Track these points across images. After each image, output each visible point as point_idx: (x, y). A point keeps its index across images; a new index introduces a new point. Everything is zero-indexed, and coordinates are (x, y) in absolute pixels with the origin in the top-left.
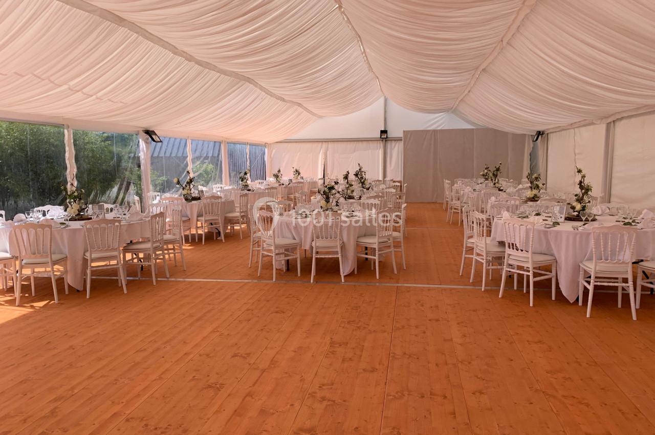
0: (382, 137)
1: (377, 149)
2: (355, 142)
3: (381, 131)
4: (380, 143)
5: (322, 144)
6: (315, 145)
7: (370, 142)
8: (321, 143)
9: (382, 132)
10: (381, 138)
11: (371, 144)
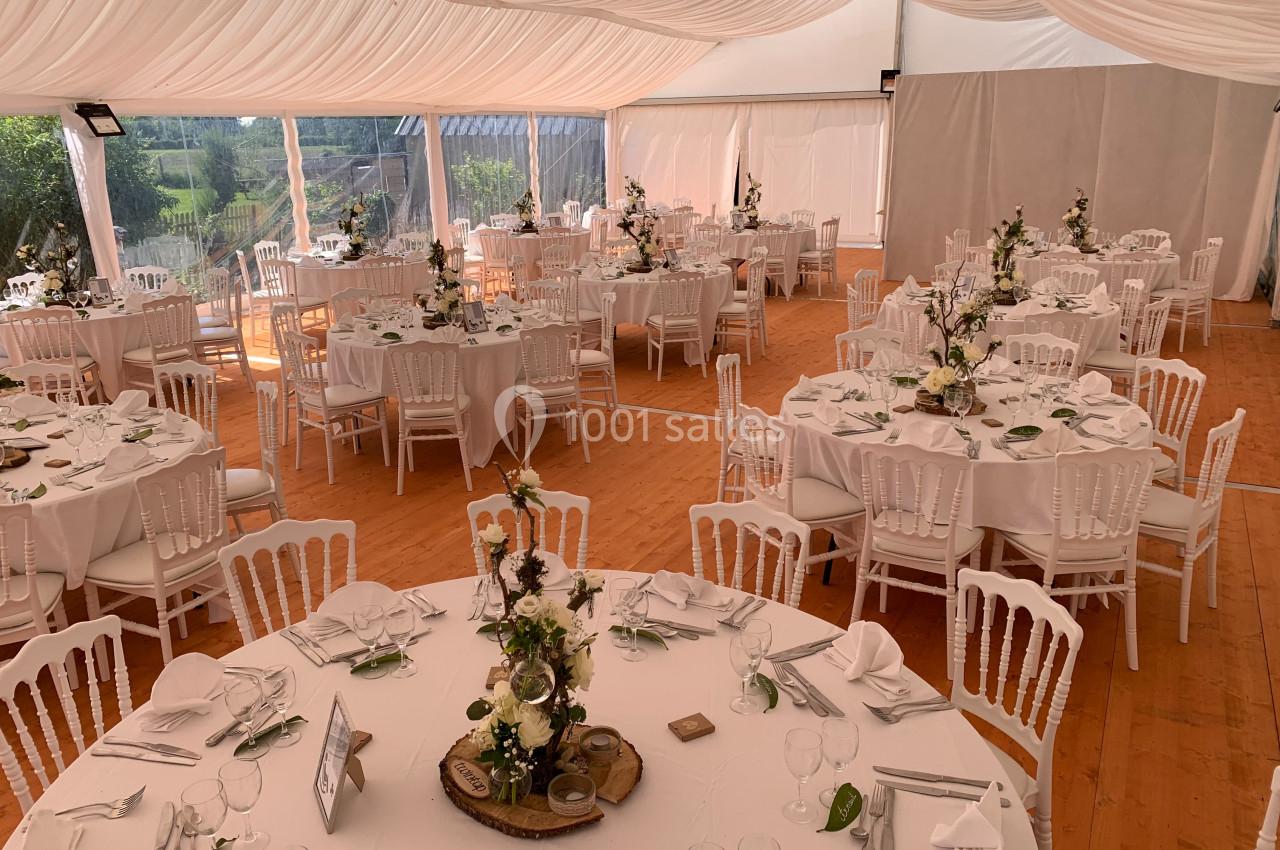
0: (886, 89)
1: (874, 122)
2: (819, 104)
3: (883, 72)
4: (883, 105)
5: (736, 109)
6: (719, 113)
7: (856, 101)
8: (734, 106)
9: (887, 75)
10: (882, 91)
11: (860, 109)
